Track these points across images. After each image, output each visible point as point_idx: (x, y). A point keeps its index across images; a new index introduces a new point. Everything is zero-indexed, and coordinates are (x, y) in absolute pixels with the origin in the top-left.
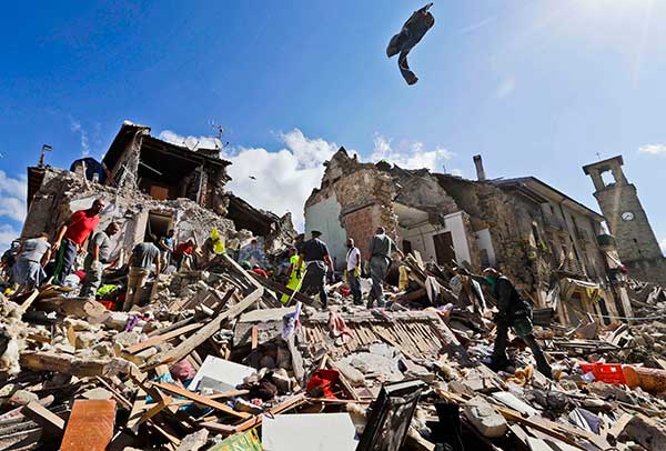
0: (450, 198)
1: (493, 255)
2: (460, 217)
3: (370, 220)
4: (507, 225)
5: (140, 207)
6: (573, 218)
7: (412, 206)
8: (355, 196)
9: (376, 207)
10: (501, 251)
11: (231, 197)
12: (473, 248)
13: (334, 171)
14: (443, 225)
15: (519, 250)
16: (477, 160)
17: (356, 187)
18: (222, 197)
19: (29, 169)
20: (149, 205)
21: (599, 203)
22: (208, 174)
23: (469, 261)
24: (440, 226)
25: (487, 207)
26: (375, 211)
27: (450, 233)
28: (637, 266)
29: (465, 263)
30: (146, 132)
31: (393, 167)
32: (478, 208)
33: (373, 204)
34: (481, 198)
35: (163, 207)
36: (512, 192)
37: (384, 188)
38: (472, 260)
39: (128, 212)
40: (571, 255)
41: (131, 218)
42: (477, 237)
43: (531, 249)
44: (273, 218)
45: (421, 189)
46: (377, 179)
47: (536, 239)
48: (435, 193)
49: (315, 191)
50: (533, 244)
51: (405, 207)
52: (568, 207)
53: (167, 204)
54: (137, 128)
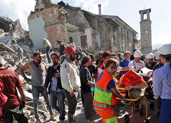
0: (87, 22)
1: (100, 44)
2: (90, 30)
3: (57, 30)
4: (106, 34)
6: (128, 32)
7: (73, 24)
8: (50, 19)
10: (102, 43)
12: (93, 42)
13: (40, 5)
14: (84, 32)
15: (108, 43)
16: (100, 6)
17: (51, 15)
21: (141, 26)
23: (91, 46)
24: (83, 33)
25: (100, 27)
26: (58, 26)
27: (86, 35)
28: (145, 49)
29: (90, 47)
31: (66, 5)
32: (97, 26)
33: (58, 23)
34: (99, 22)
36: (109, 22)
37: (62, 17)
38: (92, 46)
40: (124, 45)
42: (95, 38)
43: (111, 43)
44: (11, 22)
45: (77, 17)
46: (59, 13)
47: (114, 39)
48: (82, 19)
49: (32, 13)
50: (112, 41)
51: (70, 24)
52: (127, 28)
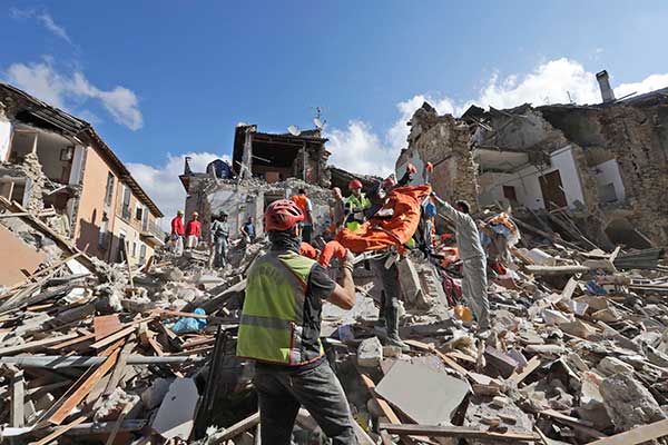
0: (557, 133)
1: (623, 189)
2: (569, 152)
4: (646, 150)
5: (257, 192)
7: (505, 150)
8: (434, 152)
9: (453, 160)
10: (633, 182)
11: (333, 169)
12: (587, 186)
13: (414, 129)
14: (549, 164)
17: (434, 142)
18: (325, 171)
19: (180, 177)
20: (264, 188)
22: (310, 153)
23: (582, 200)
24: (545, 166)
25: (614, 133)
26: (452, 163)
27: (557, 171)
29: (577, 203)
30: (253, 129)
31: (487, 110)
32: (602, 136)
34: (606, 123)
35: (274, 189)
36: (653, 107)
37: (461, 138)
38: (585, 200)
39: (248, 197)
41: (251, 201)
42: (598, 171)
48: (538, 129)
49: (403, 151)
53: (278, 186)
54: (246, 128)
